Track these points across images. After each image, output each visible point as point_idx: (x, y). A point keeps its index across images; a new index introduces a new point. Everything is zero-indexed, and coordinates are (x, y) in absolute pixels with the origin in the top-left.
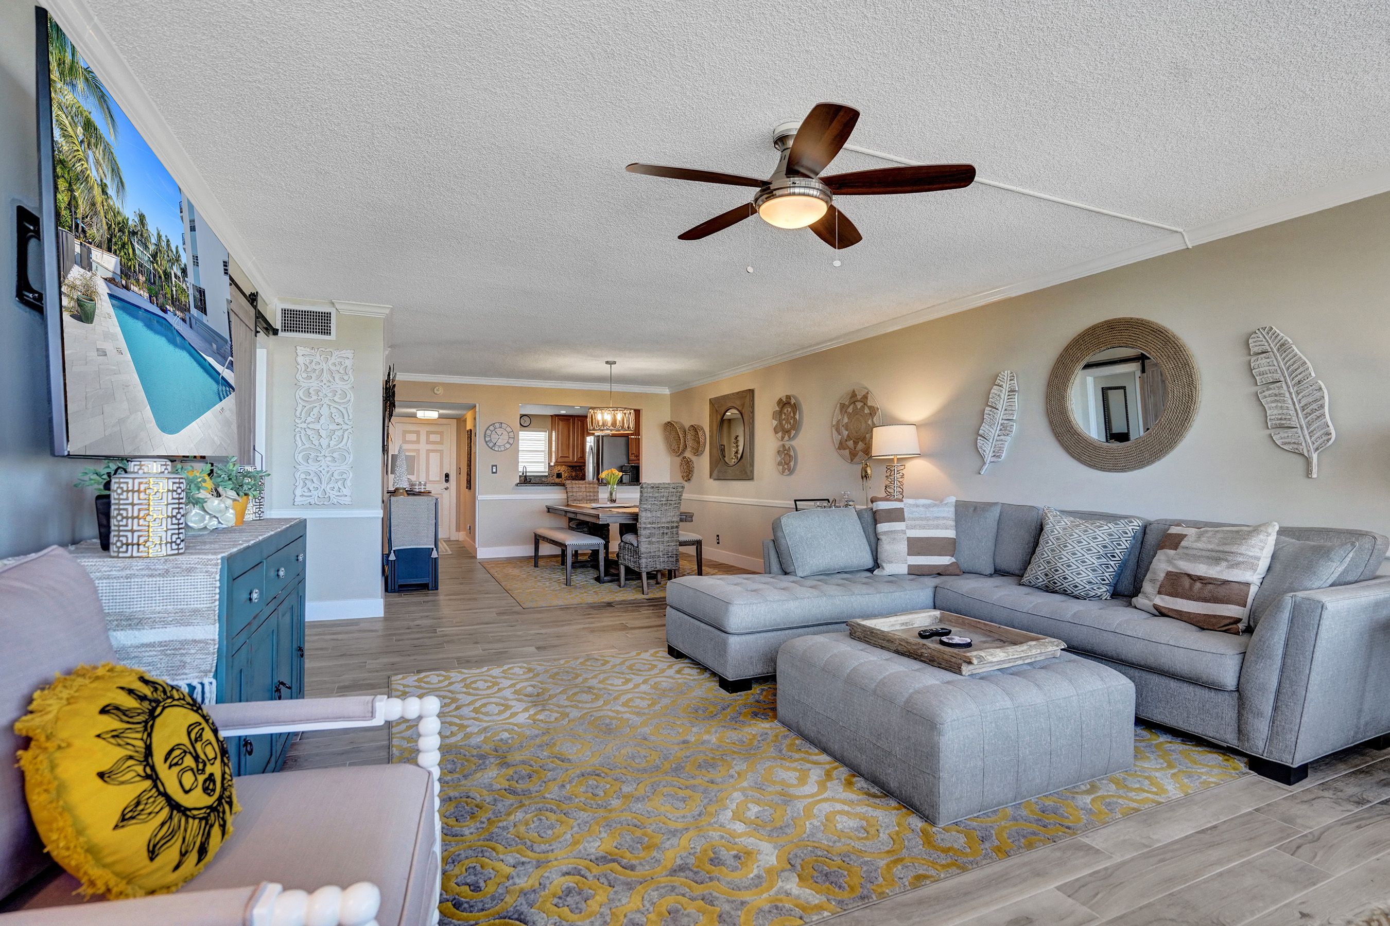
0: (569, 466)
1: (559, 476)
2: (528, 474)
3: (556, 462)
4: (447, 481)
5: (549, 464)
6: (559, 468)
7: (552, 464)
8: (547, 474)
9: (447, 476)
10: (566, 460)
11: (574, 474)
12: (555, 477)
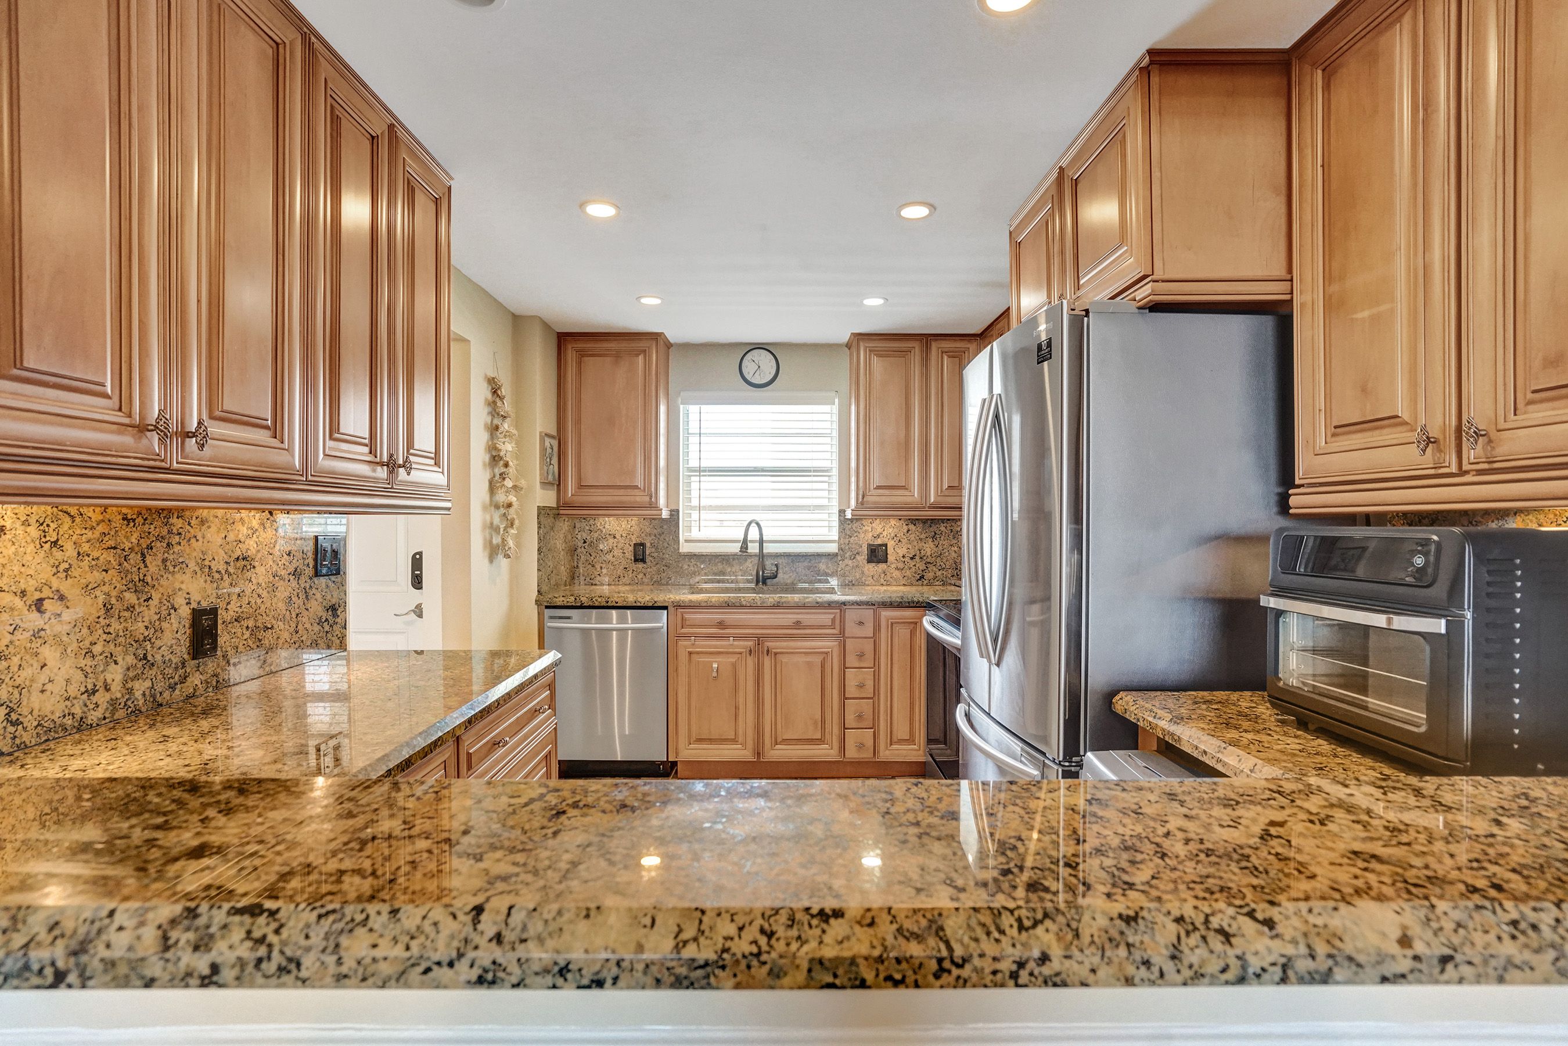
0: (913, 521)
1: (877, 554)
2: (769, 548)
3: (861, 504)
4: (417, 582)
5: (842, 512)
6: (878, 526)
7: (849, 515)
8: (833, 548)
9: (417, 562)
10: (898, 498)
11: (929, 548)
12: (862, 558)
